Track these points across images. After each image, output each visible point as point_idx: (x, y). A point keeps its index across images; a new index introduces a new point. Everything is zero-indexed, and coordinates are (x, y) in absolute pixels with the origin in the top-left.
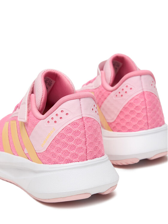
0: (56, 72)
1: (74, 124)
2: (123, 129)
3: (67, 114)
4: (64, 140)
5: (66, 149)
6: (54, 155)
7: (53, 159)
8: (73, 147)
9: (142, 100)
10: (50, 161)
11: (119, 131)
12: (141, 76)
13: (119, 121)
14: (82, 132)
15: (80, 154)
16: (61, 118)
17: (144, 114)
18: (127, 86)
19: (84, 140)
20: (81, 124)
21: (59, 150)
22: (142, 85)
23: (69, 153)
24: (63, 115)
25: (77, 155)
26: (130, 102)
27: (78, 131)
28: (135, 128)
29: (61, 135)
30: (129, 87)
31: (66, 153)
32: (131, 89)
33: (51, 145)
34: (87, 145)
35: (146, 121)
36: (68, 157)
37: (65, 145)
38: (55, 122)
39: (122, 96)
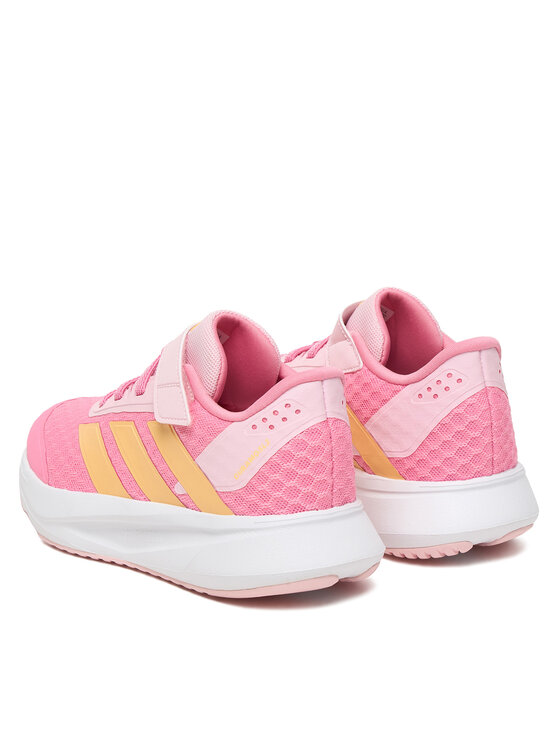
0: (237, 318)
1: (311, 432)
2: (436, 474)
3: (298, 411)
4: (290, 465)
5: (292, 483)
6: (265, 496)
7: (264, 505)
8: (307, 480)
9: (484, 407)
10: (254, 509)
11: (421, 479)
12: (480, 351)
13: (424, 455)
14: (327, 448)
15: (321, 495)
16: (284, 419)
17: (487, 440)
18: (449, 375)
19: (329, 465)
20: (325, 432)
21: (277, 486)
22: (482, 372)
23: (299, 491)
24: (289, 413)
25: (315, 496)
26: (455, 411)
27: (319, 447)
28: (465, 473)
29: (284, 455)
30: (456, 376)
31: (294, 491)
32: (459, 380)
33: (260, 476)
34: (334, 476)
35: (489, 457)
36: (296, 501)
37: (291, 475)
38: (271, 427)
39: (436, 396)
